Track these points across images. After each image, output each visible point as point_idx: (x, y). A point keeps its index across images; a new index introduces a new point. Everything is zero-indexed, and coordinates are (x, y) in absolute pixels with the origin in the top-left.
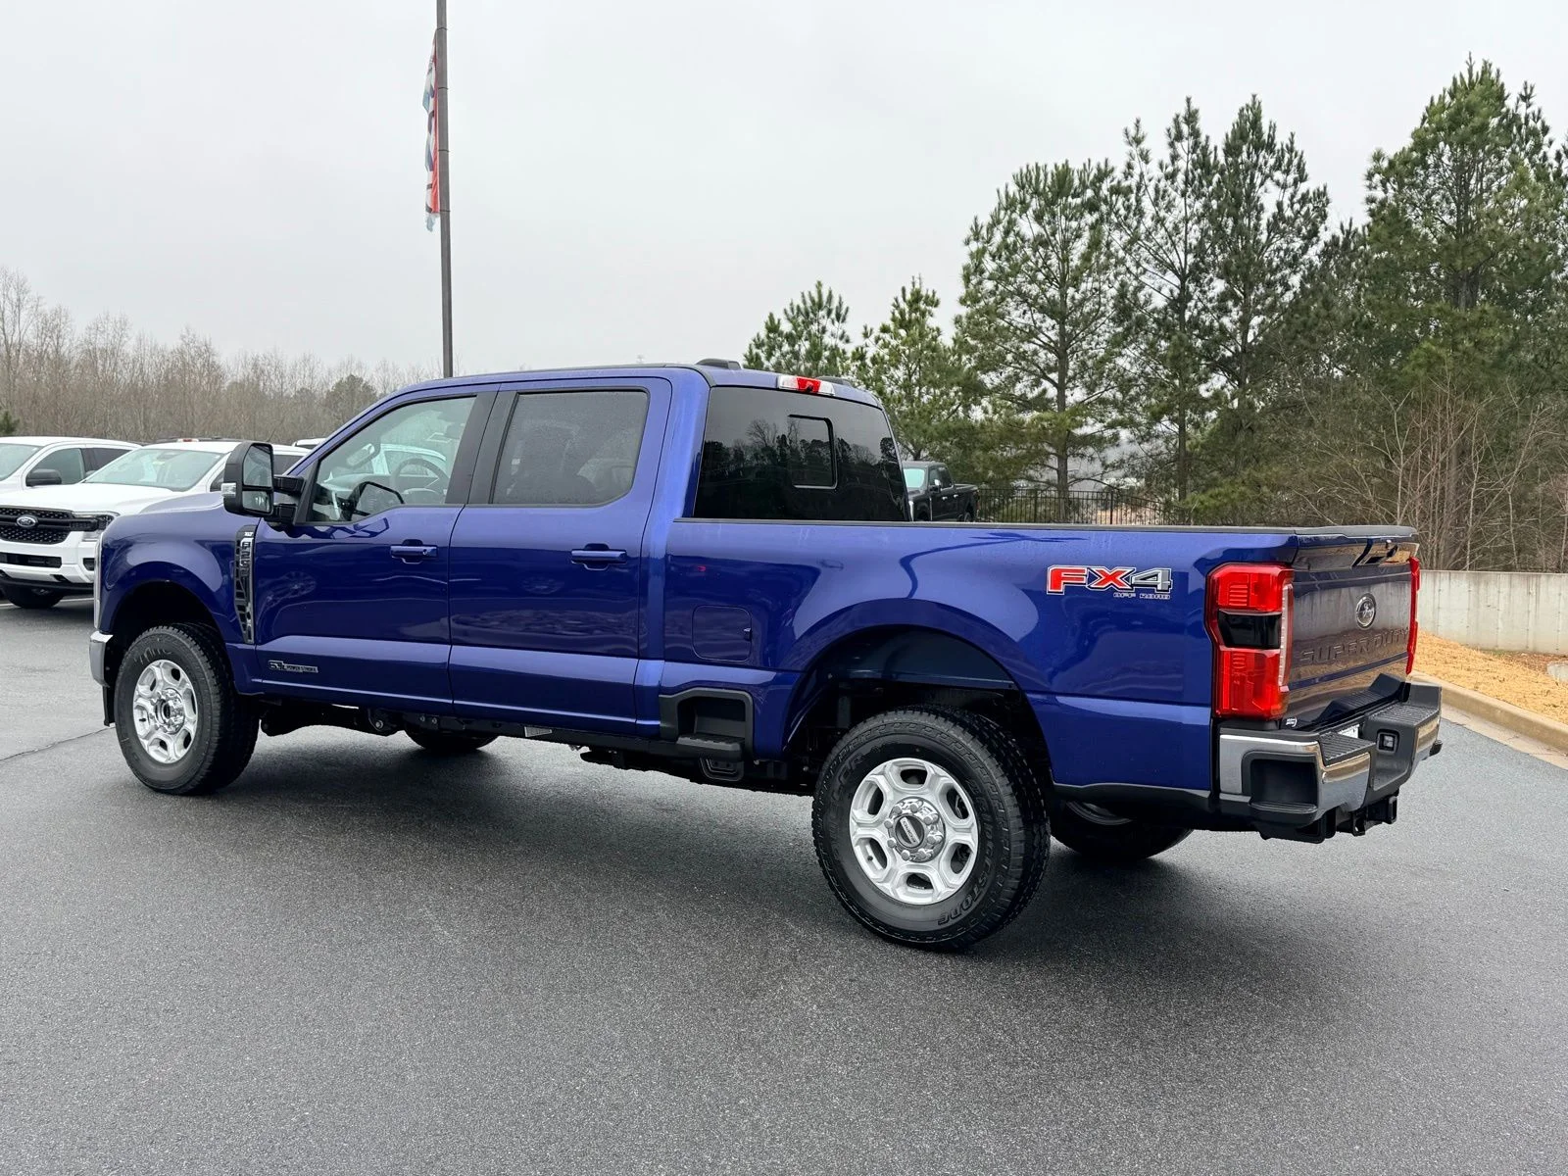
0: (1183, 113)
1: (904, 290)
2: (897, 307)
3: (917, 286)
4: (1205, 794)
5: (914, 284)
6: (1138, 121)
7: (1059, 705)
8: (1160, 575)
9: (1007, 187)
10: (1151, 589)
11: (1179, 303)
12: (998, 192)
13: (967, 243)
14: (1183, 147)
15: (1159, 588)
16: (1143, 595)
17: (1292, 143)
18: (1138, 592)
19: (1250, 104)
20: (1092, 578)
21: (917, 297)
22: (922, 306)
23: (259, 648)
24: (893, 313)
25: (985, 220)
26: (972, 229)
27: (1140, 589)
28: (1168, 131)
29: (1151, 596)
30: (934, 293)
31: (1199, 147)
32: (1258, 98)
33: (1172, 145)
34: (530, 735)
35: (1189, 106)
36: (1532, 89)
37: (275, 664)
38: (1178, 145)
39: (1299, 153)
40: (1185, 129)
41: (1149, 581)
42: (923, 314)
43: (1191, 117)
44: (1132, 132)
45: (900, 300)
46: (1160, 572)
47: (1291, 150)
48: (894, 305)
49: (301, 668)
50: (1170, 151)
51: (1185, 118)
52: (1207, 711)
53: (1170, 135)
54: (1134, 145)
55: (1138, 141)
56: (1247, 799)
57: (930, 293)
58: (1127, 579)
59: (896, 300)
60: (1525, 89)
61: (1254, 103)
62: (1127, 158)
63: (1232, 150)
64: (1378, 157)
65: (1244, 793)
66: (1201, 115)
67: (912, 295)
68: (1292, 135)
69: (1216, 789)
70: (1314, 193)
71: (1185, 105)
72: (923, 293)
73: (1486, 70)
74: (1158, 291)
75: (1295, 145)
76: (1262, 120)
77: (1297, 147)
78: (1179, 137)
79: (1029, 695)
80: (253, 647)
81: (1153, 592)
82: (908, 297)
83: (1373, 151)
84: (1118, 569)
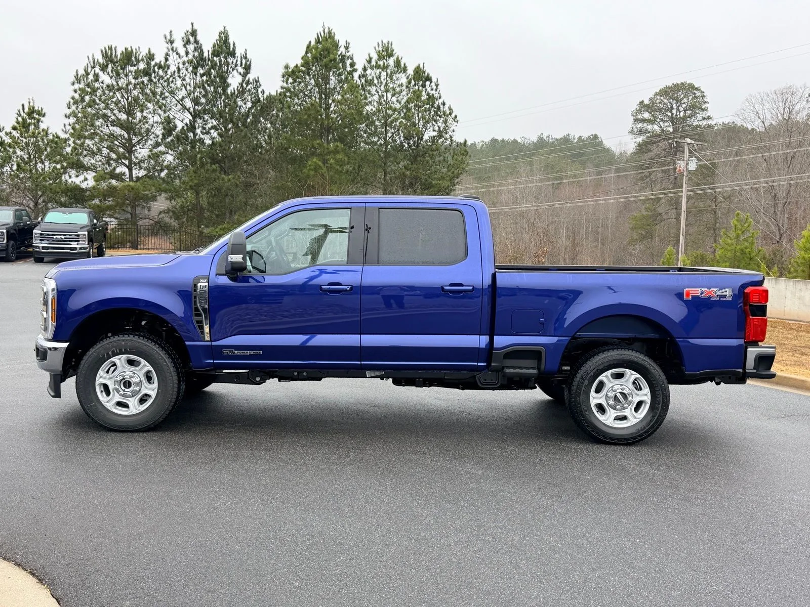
0: (190, 30)
1: (23, 106)
2: (20, 115)
3: (31, 104)
4: (741, 370)
5: (29, 103)
6: (171, 32)
7: (689, 342)
8: (728, 291)
9: (93, 56)
10: (725, 296)
11: (192, 127)
12: (88, 57)
13: (73, 84)
14: (191, 47)
15: (728, 296)
16: (722, 299)
17: (246, 54)
18: (720, 298)
19: (223, 31)
20: (702, 293)
21: (32, 112)
22: (35, 116)
23: (214, 343)
24: (17, 119)
25: (81, 72)
26: (75, 77)
27: (721, 297)
28: (183, 38)
29: (725, 299)
30: (42, 109)
31: (199, 48)
32: (227, 28)
33: (185, 46)
34: (370, 376)
35: (193, 27)
36: (349, 44)
37: (226, 351)
38: (187, 46)
39: (250, 60)
40: (192, 39)
41: (724, 294)
42: (39, 121)
43: (194, 33)
44: (168, 37)
45: (21, 111)
46: (728, 290)
47: (246, 58)
48: (17, 114)
49: (249, 353)
50: (185, 49)
51: (191, 33)
52: (743, 340)
53: (183, 41)
54: (170, 44)
55: (172, 42)
56: (755, 371)
57: (40, 109)
58: (716, 293)
59: (19, 111)
60: (347, 44)
61: (225, 31)
62: (166, 51)
63: (216, 53)
64: (287, 67)
65: (754, 369)
66: (198, 32)
67: (29, 109)
68: (246, 50)
69: (744, 368)
70: (253, 80)
71: (191, 26)
72: (36, 108)
73: (330, 33)
74: (181, 120)
75: (247, 55)
76: (230, 41)
77: (248, 56)
78: (188, 42)
79: (677, 339)
80: (209, 343)
81: (725, 297)
82: (26, 110)
83: (284, 64)
84: (712, 289)
